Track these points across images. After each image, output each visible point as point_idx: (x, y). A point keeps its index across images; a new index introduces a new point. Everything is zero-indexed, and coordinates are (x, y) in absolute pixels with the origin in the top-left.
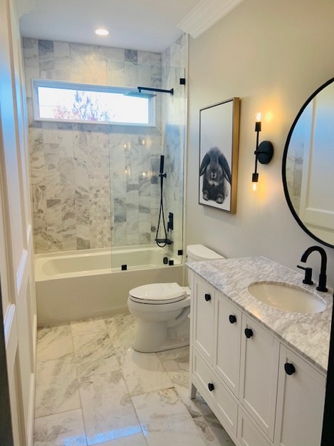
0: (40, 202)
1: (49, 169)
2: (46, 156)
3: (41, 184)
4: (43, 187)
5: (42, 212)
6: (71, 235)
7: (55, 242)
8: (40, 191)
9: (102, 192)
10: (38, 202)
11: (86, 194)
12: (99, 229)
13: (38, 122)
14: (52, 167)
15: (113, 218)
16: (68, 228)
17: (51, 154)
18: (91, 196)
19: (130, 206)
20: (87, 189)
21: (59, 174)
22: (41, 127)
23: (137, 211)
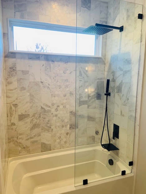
0: (13, 117)
1: (21, 90)
2: (19, 80)
3: (14, 103)
4: (16, 105)
5: (14, 125)
6: (37, 141)
7: (24, 148)
8: (13, 108)
9: (61, 107)
10: (11, 117)
11: (49, 109)
12: (58, 135)
13: (12, 53)
14: (23, 89)
15: (69, 126)
16: (35, 136)
17: (23, 79)
18: (53, 110)
19: (81, 116)
20: (51, 105)
21: (28, 94)
22: (15, 57)
23: (86, 120)
